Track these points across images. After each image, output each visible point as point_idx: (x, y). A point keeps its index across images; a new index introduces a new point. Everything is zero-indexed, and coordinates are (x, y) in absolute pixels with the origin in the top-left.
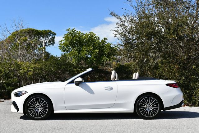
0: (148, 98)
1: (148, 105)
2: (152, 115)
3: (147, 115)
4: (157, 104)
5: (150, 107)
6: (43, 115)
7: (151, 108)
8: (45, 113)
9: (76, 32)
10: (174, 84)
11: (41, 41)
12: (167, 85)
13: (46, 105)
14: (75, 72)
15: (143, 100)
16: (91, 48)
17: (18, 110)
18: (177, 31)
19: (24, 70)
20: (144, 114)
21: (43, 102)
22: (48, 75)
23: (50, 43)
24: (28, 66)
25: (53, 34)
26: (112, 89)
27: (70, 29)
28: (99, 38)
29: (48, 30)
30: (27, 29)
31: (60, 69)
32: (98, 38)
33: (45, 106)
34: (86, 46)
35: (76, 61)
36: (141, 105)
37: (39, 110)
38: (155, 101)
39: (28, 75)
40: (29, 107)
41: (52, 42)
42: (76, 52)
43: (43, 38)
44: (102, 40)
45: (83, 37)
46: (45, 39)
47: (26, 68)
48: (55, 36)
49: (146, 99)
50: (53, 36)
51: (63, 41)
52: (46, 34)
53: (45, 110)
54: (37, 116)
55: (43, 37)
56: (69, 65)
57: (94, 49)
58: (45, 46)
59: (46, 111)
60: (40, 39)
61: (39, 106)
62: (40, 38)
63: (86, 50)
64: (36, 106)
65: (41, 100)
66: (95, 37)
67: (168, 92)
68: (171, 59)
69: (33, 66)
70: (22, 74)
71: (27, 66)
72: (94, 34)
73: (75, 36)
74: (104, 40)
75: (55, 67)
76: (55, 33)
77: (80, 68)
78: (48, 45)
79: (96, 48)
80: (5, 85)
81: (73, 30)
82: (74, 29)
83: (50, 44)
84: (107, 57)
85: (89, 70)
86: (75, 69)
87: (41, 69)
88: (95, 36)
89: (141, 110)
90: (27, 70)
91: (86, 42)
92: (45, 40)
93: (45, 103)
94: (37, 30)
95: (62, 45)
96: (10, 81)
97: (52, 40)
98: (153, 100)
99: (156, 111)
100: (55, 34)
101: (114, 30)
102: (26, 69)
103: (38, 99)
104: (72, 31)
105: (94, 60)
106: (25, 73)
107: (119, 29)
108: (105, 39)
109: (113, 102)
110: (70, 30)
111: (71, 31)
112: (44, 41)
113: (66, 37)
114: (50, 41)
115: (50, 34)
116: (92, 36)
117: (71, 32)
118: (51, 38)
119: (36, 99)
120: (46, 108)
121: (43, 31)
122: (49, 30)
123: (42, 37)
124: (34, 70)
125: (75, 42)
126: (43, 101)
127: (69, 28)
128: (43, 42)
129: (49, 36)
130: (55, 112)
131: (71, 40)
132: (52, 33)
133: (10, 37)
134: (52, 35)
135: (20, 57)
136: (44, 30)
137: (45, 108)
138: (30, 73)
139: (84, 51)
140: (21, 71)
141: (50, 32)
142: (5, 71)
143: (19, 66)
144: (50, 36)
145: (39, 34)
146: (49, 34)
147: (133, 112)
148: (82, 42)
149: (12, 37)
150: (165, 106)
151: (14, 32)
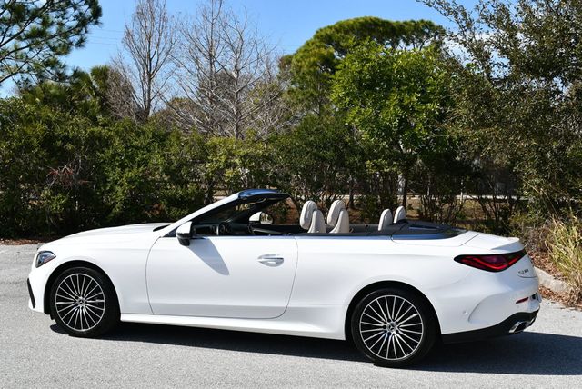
0: (390, 300)
1: (389, 321)
3: (383, 353)
4: (417, 319)
6: (91, 324)
7: (397, 332)
8: (96, 319)
12: (461, 260)
13: (100, 297)
15: (375, 305)
17: (34, 304)
19: (217, 161)
20: (375, 349)
21: (92, 287)
25: (437, 33)
26: (280, 261)
29: (422, 21)
30: (358, 19)
36: (366, 319)
47: (223, 157)
48: (443, 37)
49: (382, 301)
50: (437, 38)
52: (415, 31)
54: (79, 327)
59: (100, 313)
61: (83, 296)
62: (398, 43)
65: (88, 280)
70: (211, 175)
76: (444, 27)
89: (365, 335)
93: (98, 290)
94: (388, 23)
98: (407, 306)
99: (414, 345)
100: (443, 32)
103: (81, 278)
106: (219, 170)
109: (282, 304)
115: (427, 30)
119: (74, 278)
120: (101, 305)
121: (406, 23)
122: (426, 20)
123: (404, 40)
124: (243, 163)
126: (94, 284)
129: (424, 38)
130: (124, 318)
132: (434, 30)
134: (434, 36)
136: (408, 20)
137: (98, 305)
138: (230, 173)
139: (390, 107)
140: (208, 165)
141: (427, 27)
144: (428, 37)
146: (424, 33)
147: (344, 338)
149: (313, 43)
150: (446, 329)
151: (321, 30)
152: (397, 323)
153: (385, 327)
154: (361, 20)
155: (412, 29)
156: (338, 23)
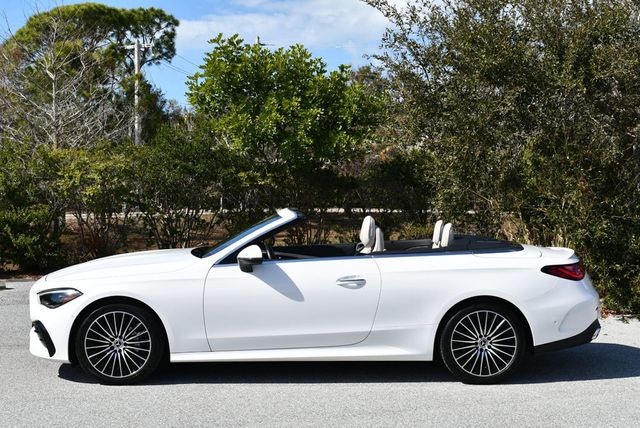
0: (482, 315)
1: (481, 336)
2: (494, 370)
3: (476, 371)
4: (510, 333)
5: (486, 344)
6: (134, 368)
7: (489, 347)
8: (140, 362)
9: (242, 45)
10: (570, 268)
11: (129, 47)
12: (547, 270)
13: (145, 337)
14: (241, 182)
15: (466, 322)
16: (296, 102)
17: (52, 350)
18: (587, 64)
19: (71, 178)
20: (468, 367)
21: (133, 325)
22: (150, 194)
23: (158, 54)
24: (85, 163)
25: (169, 24)
26: (361, 283)
27: (222, 38)
28: (323, 65)
29: (152, 9)
30: (79, 6)
31: (191, 172)
32: (319, 65)
33: (141, 338)
34: (278, 97)
35: (245, 146)
36: (457, 336)
37: (120, 351)
38: (505, 326)
39: (85, 195)
40: (90, 343)
41: (164, 50)
42: (245, 118)
43: (137, 36)
44: (335, 73)
45: (266, 63)
46: (141, 40)
47: (77, 172)
48: (176, 28)
49: (474, 317)
50: (169, 30)
51: (201, 76)
52: (144, 21)
53: (140, 353)
54: (117, 373)
55: (136, 33)
56: (224, 159)
57: (305, 105)
58: (141, 63)
59: (144, 355)
60: (124, 41)
61: (121, 337)
62: (125, 35)
63: (278, 110)
64: (113, 340)
65: (128, 318)
66: (308, 65)
67: (549, 294)
68: (564, 155)
69: (102, 166)
70: (65, 193)
71: (82, 166)
72: (304, 54)
73: (239, 61)
74: (339, 72)
75: (175, 166)
76: (176, 18)
77: (258, 169)
78: (153, 59)
79: (314, 102)
80: (9, 230)
81: (235, 41)
82: (236, 36)
83: (160, 58)
84: (352, 133)
85: (286, 215)
86: (242, 174)
87: (129, 173)
88: (308, 61)
89: (458, 354)
90: (81, 177)
91: (280, 80)
92: (141, 42)
93: (141, 329)
94: (115, 11)
95: (198, 89)
96: (22, 214)
97: (166, 43)
98: (499, 320)
99: (507, 359)
100: (176, 23)
101: (375, 56)
102: (78, 174)
103: (119, 316)
104: (231, 42)
105: (307, 145)
106: (74, 187)
107: (391, 53)
108: (342, 70)
109: (366, 328)
110: (223, 41)
111: (224, 44)
112: (139, 46)
113: (212, 66)
114: (158, 45)
115: (157, 20)
116: (299, 61)
117: (226, 47)
118: (162, 37)
119: (110, 317)
120: (146, 346)
121: (133, 11)
122: (156, 8)
123: (133, 32)
124: (103, 178)
125: (241, 82)
126: (135, 322)
127: (220, 35)
128: (136, 49)
129: (154, 30)
130: (174, 358)
131: (229, 74)
132: (165, 20)
133: (21, 34)
134: (167, 26)
135: (57, 127)
136: (136, 8)
137: (142, 346)
138: (89, 191)
139: (271, 113)
140: (61, 182)
141: (157, 16)
142: (9, 183)
143: (53, 166)
144: (159, 28)
145: (120, 21)
146: (155, 23)
147: (431, 359)
148: (266, 81)
149: (28, 33)
150: (538, 340)
151: (35, 17)
152: (489, 339)
153: (476, 344)
154: (84, 7)
155: (142, 18)
156: (55, 9)
